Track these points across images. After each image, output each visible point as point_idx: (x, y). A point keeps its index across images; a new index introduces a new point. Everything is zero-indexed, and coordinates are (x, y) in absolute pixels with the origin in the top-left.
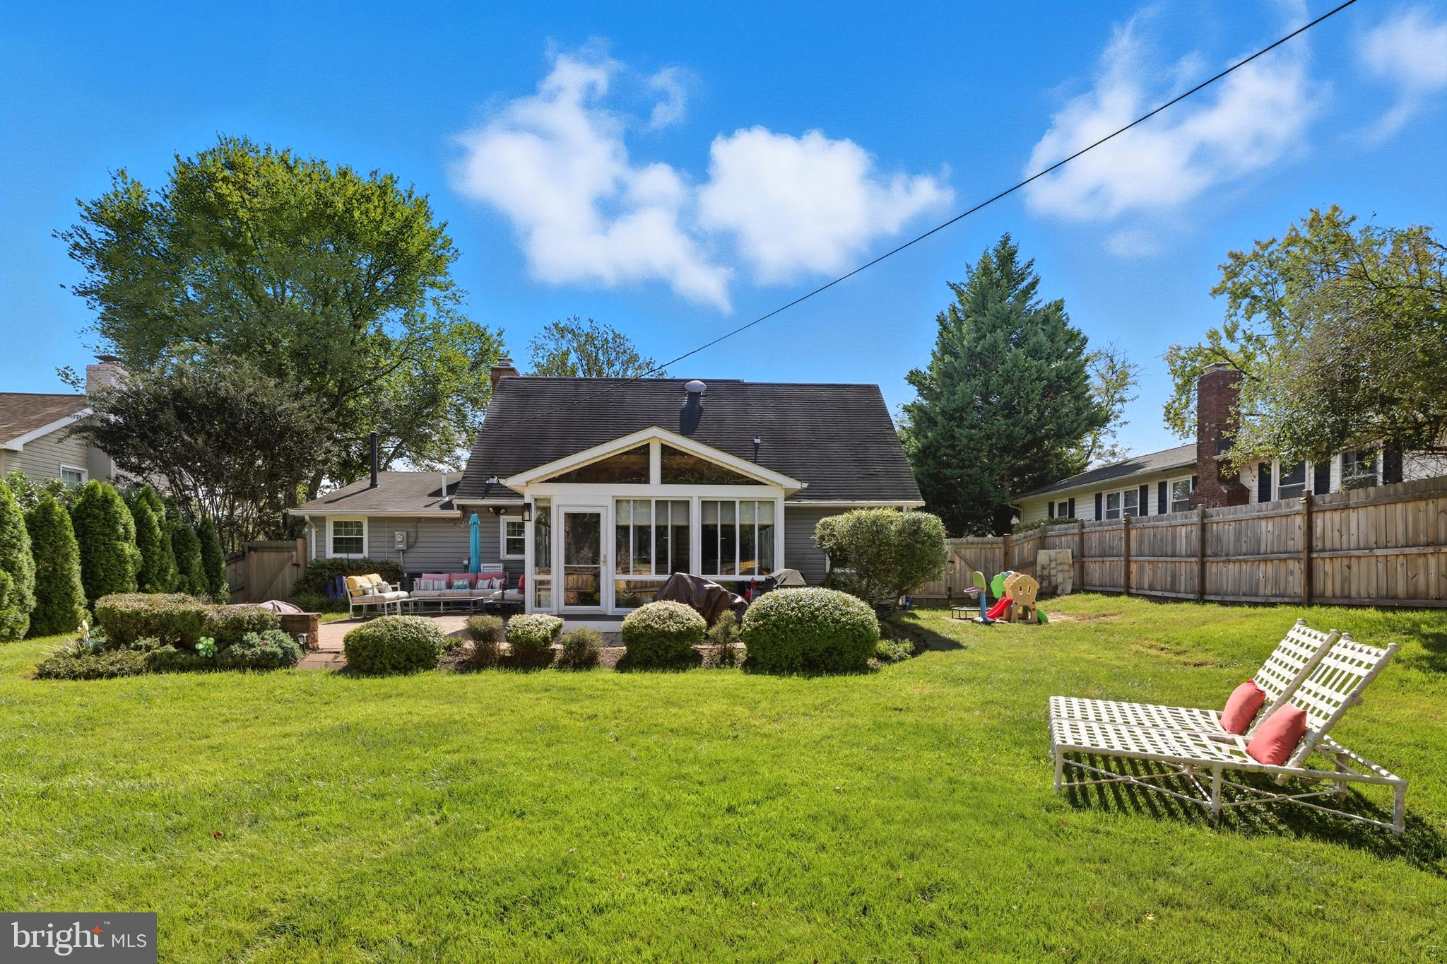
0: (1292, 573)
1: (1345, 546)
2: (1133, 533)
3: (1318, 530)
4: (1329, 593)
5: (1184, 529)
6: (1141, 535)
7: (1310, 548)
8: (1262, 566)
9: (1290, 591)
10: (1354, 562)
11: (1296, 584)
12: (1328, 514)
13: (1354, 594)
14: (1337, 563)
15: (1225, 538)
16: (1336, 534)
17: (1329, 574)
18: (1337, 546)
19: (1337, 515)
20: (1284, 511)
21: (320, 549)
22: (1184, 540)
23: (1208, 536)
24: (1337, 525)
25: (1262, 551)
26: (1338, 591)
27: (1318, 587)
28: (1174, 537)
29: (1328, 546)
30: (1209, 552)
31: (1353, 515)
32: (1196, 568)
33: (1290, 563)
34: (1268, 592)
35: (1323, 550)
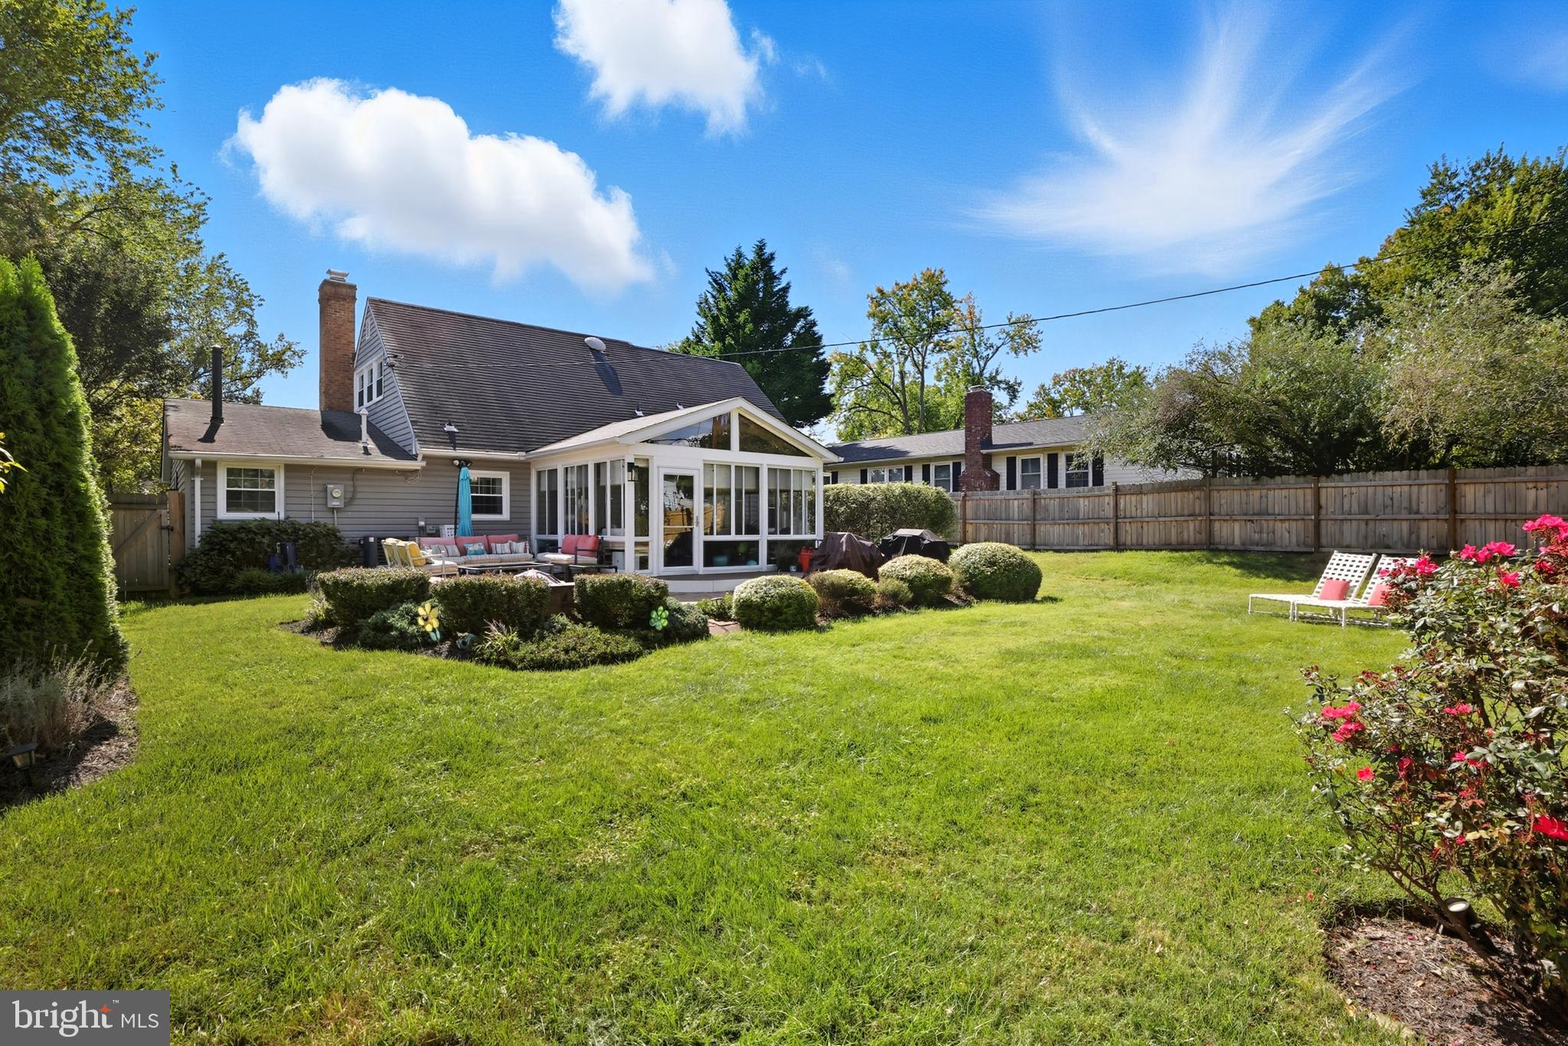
0: (1103, 531)
1: (1139, 514)
2: (969, 504)
3: (1122, 506)
4: (1128, 542)
5: (1016, 502)
6: (977, 506)
7: (1117, 517)
8: (1081, 527)
9: (1102, 542)
10: (1145, 524)
11: (1108, 537)
12: (1128, 497)
13: (1145, 542)
14: (1134, 526)
15: (1051, 508)
16: (1134, 509)
17: (1129, 532)
18: (1134, 515)
19: (1134, 498)
20: (1097, 493)
21: (208, 506)
22: (1016, 509)
23: (1038, 507)
24: (1134, 503)
25: (1081, 516)
26: (1134, 541)
27: (1122, 540)
28: (1007, 507)
29: (1128, 515)
30: (1038, 517)
31: (1145, 498)
32: (1028, 529)
33: (1102, 526)
34: (1086, 543)
35: (1125, 518)
